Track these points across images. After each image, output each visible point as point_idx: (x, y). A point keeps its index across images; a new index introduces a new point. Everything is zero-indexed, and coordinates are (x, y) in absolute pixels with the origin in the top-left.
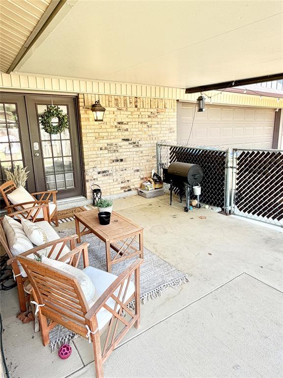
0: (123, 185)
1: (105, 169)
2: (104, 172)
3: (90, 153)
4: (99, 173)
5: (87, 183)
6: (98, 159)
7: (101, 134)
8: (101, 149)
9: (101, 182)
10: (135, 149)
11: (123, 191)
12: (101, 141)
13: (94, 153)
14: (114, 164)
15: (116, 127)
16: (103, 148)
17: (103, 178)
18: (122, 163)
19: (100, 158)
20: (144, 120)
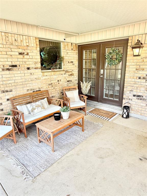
1: (139, 94)
2: (138, 96)
3: (130, 80)
4: (134, 96)
5: (123, 100)
6: (135, 85)
7: (141, 67)
8: (140, 78)
9: (135, 103)
12: (140, 72)
13: (133, 80)
16: (142, 78)
17: (137, 100)
19: (137, 85)
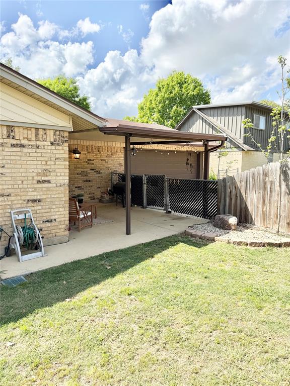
0: (90, 196)
1: (79, 186)
3: (71, 176)
4: (76, 187)
7: (78, 166)
10: (97, 175)
11: (90, 199)
12: (78, 170)
13: (74, 176)
14: (85, 183)
15: (86, 162)
16: (79, 174)
17: (78, 191)
18: (90, 183)
19: (77, 179)
20: (103, 158)
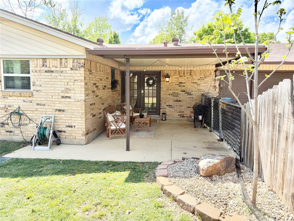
0: (179, 114)
1: (170, 104)
2: (170, 106)
3: (163, 96)
4: (167, 106)
5: (161, 110)
6: (167, 99)
7: (169, 88)
8: (169, 95)
9: (168, 110)
10: (188, 96)
11: (179, 116)
12: (169, 91)
13: (166, 96)
14: (175, 102)
15: (178, 85)
16: (170, 94)
17: (169, 109)
18: (180, 102)
19: (168, 99)
20: (195, 81)
